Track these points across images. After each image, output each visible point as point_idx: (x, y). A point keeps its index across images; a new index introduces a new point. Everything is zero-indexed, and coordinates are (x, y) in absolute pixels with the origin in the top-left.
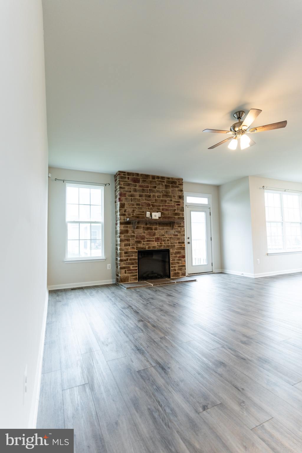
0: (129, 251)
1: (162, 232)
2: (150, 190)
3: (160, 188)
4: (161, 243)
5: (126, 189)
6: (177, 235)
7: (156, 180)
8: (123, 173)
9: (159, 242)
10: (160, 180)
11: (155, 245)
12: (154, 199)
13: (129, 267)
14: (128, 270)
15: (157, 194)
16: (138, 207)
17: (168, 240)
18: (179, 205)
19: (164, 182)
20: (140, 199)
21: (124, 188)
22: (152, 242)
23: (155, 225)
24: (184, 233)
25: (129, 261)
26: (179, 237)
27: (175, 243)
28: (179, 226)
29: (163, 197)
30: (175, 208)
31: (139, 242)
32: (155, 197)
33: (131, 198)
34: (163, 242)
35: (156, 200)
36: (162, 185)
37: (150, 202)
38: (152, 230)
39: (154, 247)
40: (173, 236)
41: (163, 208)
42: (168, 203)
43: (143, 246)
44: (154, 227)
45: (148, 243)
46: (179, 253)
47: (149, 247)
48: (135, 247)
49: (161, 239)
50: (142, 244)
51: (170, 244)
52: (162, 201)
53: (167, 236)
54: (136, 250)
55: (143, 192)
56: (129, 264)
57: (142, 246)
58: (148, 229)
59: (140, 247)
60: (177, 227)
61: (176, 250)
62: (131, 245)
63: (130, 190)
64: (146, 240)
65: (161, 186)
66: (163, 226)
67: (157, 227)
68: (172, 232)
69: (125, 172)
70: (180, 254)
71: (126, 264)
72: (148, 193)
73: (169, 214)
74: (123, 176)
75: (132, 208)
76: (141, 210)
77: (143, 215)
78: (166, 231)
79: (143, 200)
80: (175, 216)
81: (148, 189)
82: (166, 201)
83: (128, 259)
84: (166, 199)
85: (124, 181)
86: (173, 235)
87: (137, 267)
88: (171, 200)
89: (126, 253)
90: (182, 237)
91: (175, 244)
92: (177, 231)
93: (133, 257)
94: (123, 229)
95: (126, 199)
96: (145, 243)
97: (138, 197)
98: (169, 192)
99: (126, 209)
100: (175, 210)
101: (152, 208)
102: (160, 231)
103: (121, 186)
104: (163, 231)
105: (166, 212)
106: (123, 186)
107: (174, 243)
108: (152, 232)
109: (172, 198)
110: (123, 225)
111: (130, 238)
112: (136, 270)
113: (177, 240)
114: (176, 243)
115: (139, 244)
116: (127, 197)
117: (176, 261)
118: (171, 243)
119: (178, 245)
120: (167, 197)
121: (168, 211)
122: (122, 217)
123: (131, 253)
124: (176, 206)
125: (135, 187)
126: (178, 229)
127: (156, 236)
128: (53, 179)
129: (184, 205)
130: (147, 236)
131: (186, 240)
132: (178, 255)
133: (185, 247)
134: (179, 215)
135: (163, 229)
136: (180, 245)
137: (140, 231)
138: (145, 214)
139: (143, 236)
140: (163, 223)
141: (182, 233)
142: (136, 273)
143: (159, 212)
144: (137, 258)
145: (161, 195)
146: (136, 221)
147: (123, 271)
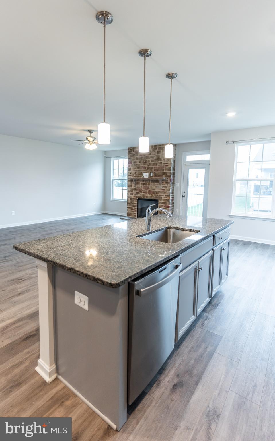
0: (133, 198)
2: (146, 157)
3: (153, 154)
4: (152, 195)
5: (132, 159)
6: (164, 190)
8: (130, 149)
9: (151, 194)
10: (153, 148)
11: (148, 196)
13: (132, 208)
14: (131, 210)
15: (151, 159)
17: (157, 193)
18: (168, 165)
19: (156, 149)
20: (140, 165)
21: (131, 158)
22: (146, 194)
24: (169, 188)
25: (132, 204)
26: (166, 191)
28: (166, 183)
29: (155, 161)
30: (163, 169)
31: (138, 193)
32: (150, 162)
33: (135, 164)
34: (154, 194)
36: (155, 151)
37: (146, 166)
38: (146, 185)
39: (147, 197)
40: (161, 190)
41: (154, 169)
42: (159, 165)
44: (147, 183)
45: (144, 194)
46: (165, 203)
47: (144, 197)
48: (136, 196)
51: (158, 196)
52: (154, 164)
53: (156, 190)
54: (136, 198)
55: (141, 159)
56: (132, 206)
57: (140, 196)
58: (144, 184)
59: (139, 196)
60: (165, 184)
61: (163, 201)
62: (133, 194)
63: (134, 159)
64: (142, 192)
66: (154, 183)
67: (150, 183)
68: (161, 187)
69: (131, 148)
70: (166, 204)
72: (144, 159)
73: (159, 173)
74: (130, 150)
75: (135, 171)
77: (141, 175)
78: (156, 186)
79: (142, 165)
80: (163, 175)
82: (157, 164)
83: (131, 203)
84: (157, 162)
85: (131, 154)
87: (136, 209)
88: (161, 163)
89: (131, 199)
90: (168, 191)
91: (162, 197)
92: (164, 186)
93: (134, 202)
94: (129, 184)
96: (141, 194)
97: (138, 163)
98: (160, 157)
99: (132, 171)
101: (146, 170)
102: (152, 186)
103: (129, 157)
105: (157, 172)
107: (161, 195)
108: (146, 187)
109: (162, 161)
110: (130, 182)
111: (133, 190)
112: (136, 210)
113: (164, 194)
114: (163, 196)
116: (133, 164)
118: (159, 196)
119: (164, 197)
120: (158, 161)
121: (159, 171)
122: (130, 177)
124: (165, 167)
125: (137, 156)
126: (166, 185)
127: (149, 190)
128: (106, 157)
129: (172, 165)
130: (143, 189)
131: (182, 194)
132: (164, 205)
133: (171, 199)
134: (167, 174)
135: (154, 185)
136: (166, 198)
137: (139, 186)
138: (142, 175)
139: (140, 189)
140: (154, 180)
141: (168, 188)
142: (136, 212)
143: (152, 172)
144: (137, 203)
145: (154, 159)
146: (135, 179)
147: (129, 209)
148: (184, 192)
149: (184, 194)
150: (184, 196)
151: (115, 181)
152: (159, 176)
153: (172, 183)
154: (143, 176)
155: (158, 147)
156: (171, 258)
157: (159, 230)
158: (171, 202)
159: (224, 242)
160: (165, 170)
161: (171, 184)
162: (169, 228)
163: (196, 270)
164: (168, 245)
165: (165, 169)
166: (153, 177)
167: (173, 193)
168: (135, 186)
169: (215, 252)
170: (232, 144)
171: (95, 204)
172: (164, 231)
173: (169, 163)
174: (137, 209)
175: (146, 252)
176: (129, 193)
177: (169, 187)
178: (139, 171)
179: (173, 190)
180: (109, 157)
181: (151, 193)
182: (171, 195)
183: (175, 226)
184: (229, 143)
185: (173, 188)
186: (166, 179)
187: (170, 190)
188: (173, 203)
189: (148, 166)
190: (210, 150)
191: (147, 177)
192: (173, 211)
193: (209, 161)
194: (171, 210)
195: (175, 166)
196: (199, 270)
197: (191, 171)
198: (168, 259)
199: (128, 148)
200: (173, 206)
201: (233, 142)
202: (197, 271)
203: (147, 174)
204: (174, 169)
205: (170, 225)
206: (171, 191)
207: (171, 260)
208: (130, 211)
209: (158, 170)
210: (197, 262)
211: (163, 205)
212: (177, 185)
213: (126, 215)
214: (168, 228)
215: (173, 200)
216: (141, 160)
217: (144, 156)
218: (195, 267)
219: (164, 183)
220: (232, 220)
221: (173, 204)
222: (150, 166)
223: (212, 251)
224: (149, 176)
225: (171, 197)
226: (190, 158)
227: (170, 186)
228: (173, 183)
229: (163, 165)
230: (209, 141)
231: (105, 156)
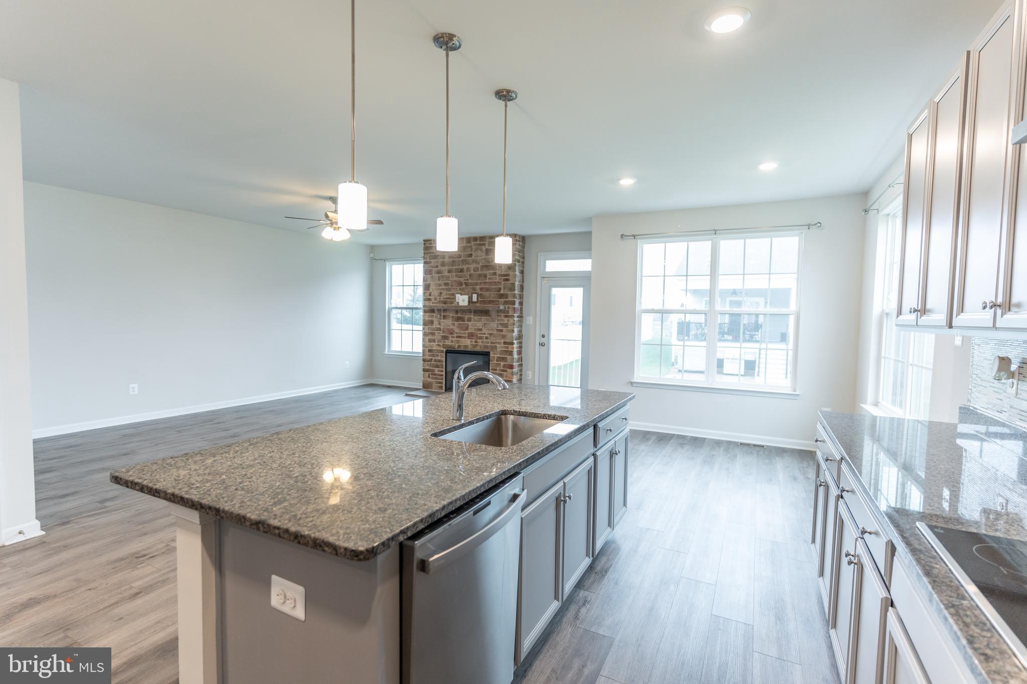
0: (434, 349)
1: (478, 325)
2: (462, 260)
3: (478, 256)
4: (476, 342)
5: (433, 264)
6: (502, 331)
7: (473, 243)
8: (428, 242)
9: (474, 340)
10: (478, 242)
11: (467, 343)
12: (469, 273)
13: (433, 371)
14: (432, 374)
15: (472, 266)
16: (446, 288)
17: (487, 338)
18: (508, 280)
19: (484, 244)
20: (449, 277)
21: (430, 263)
22: (464, 340)
23: (468, 314)
24: (512, 327)
26: (505, 334)
27: (498, 342)
28: (506, 316)
29: (481, 270)
30: (500, 287)
31: (445, 338)
32: (470, 271)
33: (439, 276)
34: (480, 341)
35: (471, 275)
36: (481, 250)
37: (462, 280)
38: (464, 321)
39: (466, 346)
40: (495, 332)
41: (480, 287)
42: (490, 279)
43: (452, 344)
44: (466, 317)
45: (459, 340)
46: (504, 359)
47: (459, 346)
48: (441, 344)
49: (477, 336)
50: (450, 341)
51: (489, 344)
52: (480, 276)
53: (484, 331)
54: (442, 349)
55: (453, 266)
56: (433, 366)
57: (450, 344)
58: (459, 319)
59: (448, 345)
60: (503, 318)
61: (500, 354)
62: (436, 341)
63: (436, 264)
64: (455, 335)
65: (479, 253)
66: (480, 316)
67: (472, 316)
68: (494, 325)
69: (431, 240)
70: (507, 362)
71: (430, 366)
72: (459, 265)
73: (490, 296)
74: (428, 245)
75: (438, 289)
76: (450, 292)
77: (453, 299)
78: (485, 324)
79: (453, 278)
80: (500, 298)
81: (461, 259)
82: (485, 276)
83: (432, 359)
84: (485, 272)
85: (429, 253)
86: (497, 330)
87: (442, 372)
88: (495, 274)
89: (430, 351)
90: (509, 334)
91: (498, 346)
92: (501, 324)
93: (439, 358)
94: (427, 318)
95: (432, 277)
96: (453, 339)
97: (446, 274)
98: (492, 262)
100: (500, 289)
101: (463, 288)
102: (475, 323)
103: (426, 260)
104: (480, 323)
105: (486, 294)
106: (428, 260)
107: (495, 343)
108: (464, 324)
109: (496, 270)
110: (428, 314)
111: (436, 332)
112: (442, 375)
113: (501, 339)
114: (500, 343)
115: (446, 341)
116: (433, 274)
117: (498, 372)
118: (492, 343)
119: (503, 347)
120: (489, 269)
121: (490, 291)
122: (427, 303)
123: (436, 351)
124: (503, 282)
125: (444, 258)
126: (504, 321)
127: (469, 331)
128: (373, 259)
129: (517, 279)
130: (457, 330)
131: (538, 339)
132: (502, 363)
133: (515, 350)
134: (507, 298)
135: (480, 320)
136: (505, 347)
137: (448, 323)
138: (455, 298)
139: (452, 329)
140: (480, 311)
141: (510, 328)
142: (442, 379)
143: (475, 293)
144: (444, 359)
145: (479, 266)
146: (439, 308)
147: (427, 374)
148: (543, 336)
149: (543, 340)
150: (542, 345)
151: (393, 310)
152: (490, 302)
153: (518, 317)
154: (457, 301)
155: (487, 240)
156: (500, 479)
157: (483, 419)
158: (516, 356)
159: (616, 439)
160: (502, 290)
161: (516, 319)
162: (504, 413)
163: (560, 502)
164: (497, 452)
165: (502, 287)
166: (478, 305)
167: (520, 337)
168: (439, 324)
169: (599, 459)
170: (631, 241)
171: (347, 362)
172: (493, 420)
173: (511, 275)
174: (444, 373)
175: (446, 470)
176: (427, 338)
177: (511, 325)
178: (449, 290)
179: (520, 331)
180: (381, 259)
181: (475, 338)
182: (515, 342)
183: (517, 408)
184: (626, 239)
185: (521, 326)
186: (505, 307)
187: (513, 331)
188: (520, 359)
189: (468, 280)
190: (591, 250)
191: (466, 303)
192: (521, 375)
193: (590, 272)
194: (518, 373)
195: (523, 282)
196: (565, 502)
197: (555, 291)
198: (494, 484)
199: (424, 241)
200: (521, 365)
201: (634, 236)
202: (562, 503)
203: (466, 297)
204: (522, 288)
205: (508, 407)
206: (516, 334)
207: (501, 485)
208: (429, 377)
209: (487, 290)
210: (561, 484)
211: (500, 364)
212: (529, 320)
213: (420, 386)
214: (502, 414)
215: (520, 353)
216: (451, 267)
217: (459, 259)
218: (557, 495)
219: (500, 316)
220: (634, 391)
221: (522, 361)
222: (471, 280)
223: (592, 459)
224: (469, 302)
225: (515, 346)
226: (553, 266)
227: (514, 324)
228: (521, 317)
229: (498, 278)
230: (589, 234)
231: (372, 255)
